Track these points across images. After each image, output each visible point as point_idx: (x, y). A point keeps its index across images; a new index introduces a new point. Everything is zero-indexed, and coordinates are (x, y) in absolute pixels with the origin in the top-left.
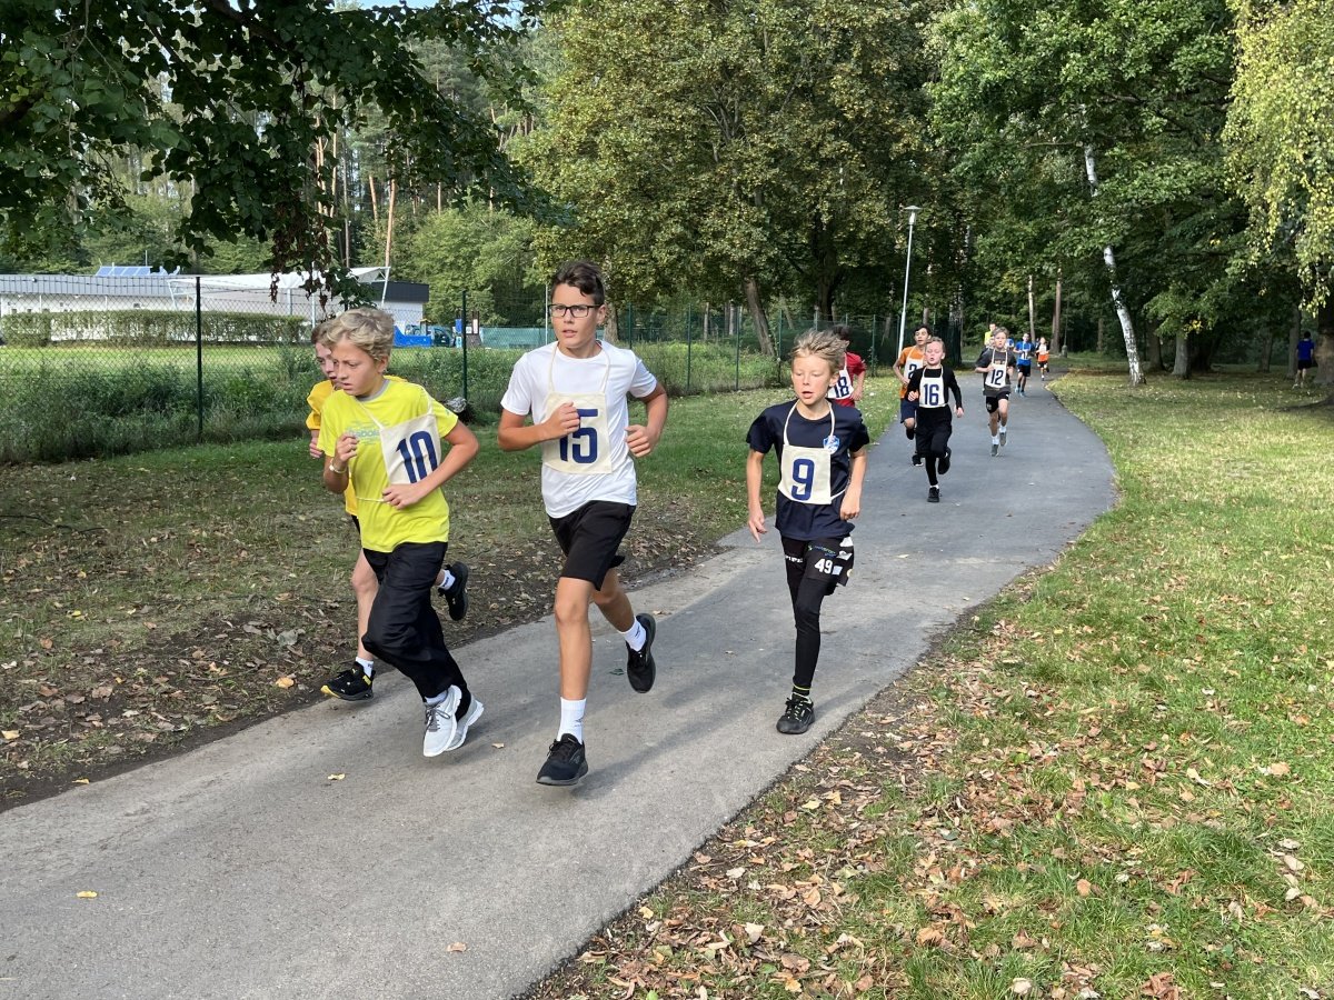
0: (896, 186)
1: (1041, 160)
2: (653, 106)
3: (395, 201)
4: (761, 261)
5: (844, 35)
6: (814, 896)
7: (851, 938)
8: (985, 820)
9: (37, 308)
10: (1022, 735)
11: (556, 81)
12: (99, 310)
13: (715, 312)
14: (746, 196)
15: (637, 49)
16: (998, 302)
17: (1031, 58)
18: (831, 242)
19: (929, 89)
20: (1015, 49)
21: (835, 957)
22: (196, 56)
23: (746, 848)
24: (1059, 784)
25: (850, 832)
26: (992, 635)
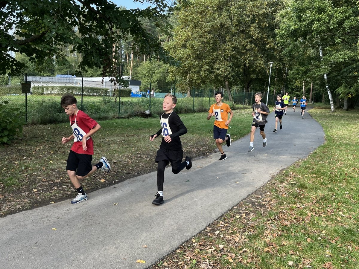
0: (267, 57)
1: (307, 50)
2: (202, 35)
3: (133, 59)
4: (230, 76)
5: (254, 17)
6: (237, 239)
7: (246, 250)
8: (283, 222)
9: (40, 85)
10: (295, 201)
11: (176, 28)
12: (56, 86)
13: (217, 90)
14: (226, 59)
15: (198, 20)
16: (295, 88)
17: (304, 23)
18: (249, 71)
19: (276, 31)
20: (300, 20)
21: (242, 254)
22: (85, 21)
23: (220, 226)
24: (304, 215)
25: (247, 224)
26: (288, 176)
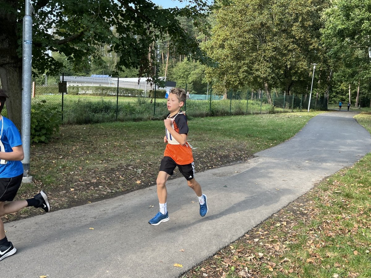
0: (310, 58)
1: (354, 51)
2: (241, 34)
3: (168, 59)
4: (269, 78)
5: (297, 15)
6: (278, 248)
7: (288, 259)
8: (327, 233)
9: (75, 85)
10: (340, 212)
11: (214, 27)
12: (90, 86)
13: (255, 92)
14: (266, 60)
15: (237, 19)
16: (339, 92)
17: (353, 22)
18: (290, 73)
19: (321, 30)
20: (348, 19)
21: (283, 263)
22: (123, 21)
23: (259, 234)
24: (350, 226)
25: (288, 233)
26: (332, 184)
